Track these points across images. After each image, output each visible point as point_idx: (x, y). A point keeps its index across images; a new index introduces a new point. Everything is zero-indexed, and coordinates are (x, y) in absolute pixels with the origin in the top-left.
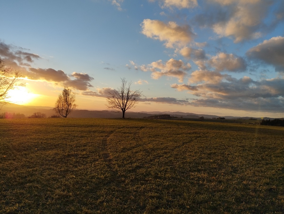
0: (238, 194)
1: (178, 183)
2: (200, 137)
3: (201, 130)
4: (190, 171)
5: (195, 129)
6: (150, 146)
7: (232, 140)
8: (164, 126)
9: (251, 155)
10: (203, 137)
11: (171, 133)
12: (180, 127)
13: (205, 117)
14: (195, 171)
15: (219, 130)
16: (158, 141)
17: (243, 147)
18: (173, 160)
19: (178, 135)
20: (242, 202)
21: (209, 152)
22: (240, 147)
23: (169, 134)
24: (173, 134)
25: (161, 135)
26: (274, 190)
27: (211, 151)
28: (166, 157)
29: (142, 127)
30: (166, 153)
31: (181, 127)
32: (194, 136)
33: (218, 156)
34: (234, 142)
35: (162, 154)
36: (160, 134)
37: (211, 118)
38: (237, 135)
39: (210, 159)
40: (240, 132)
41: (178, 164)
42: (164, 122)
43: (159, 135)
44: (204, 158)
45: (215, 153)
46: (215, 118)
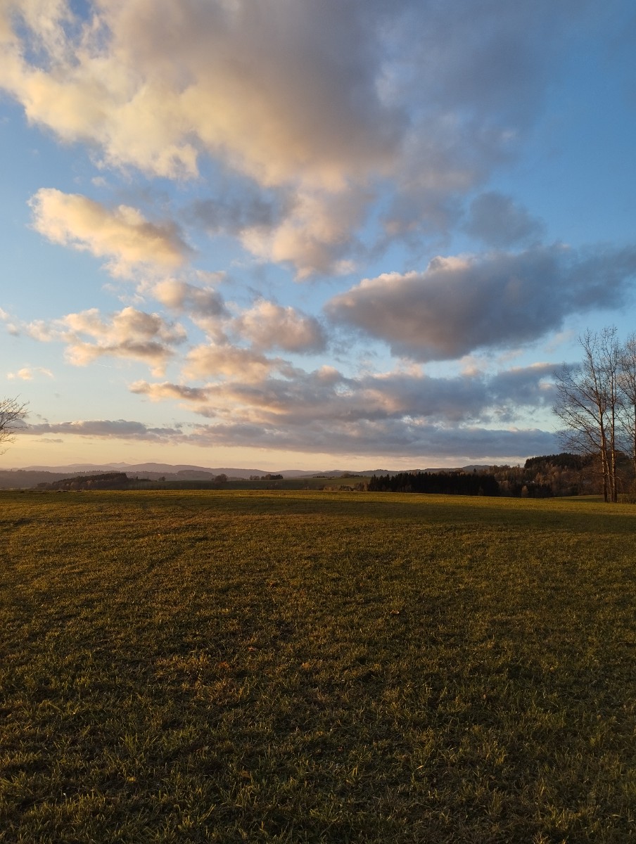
0: (286, 704)
1: (112, 701)
2: (205, 538)
3: (211, 517)
4: (158, 654)
5: (193, 516)
6: (41, 584)
7: (290, 539)
8: (99, 511)
9: (333, 580)
10: (213, 540)
11: (119, 533)
12: (150, 513)
13: (229, 475)
14: (173, 651)
15: (260, 514)
16: (70, 563)
17: (314, 557)
18: (110, 626)
19: (138, 537)
20: (293, 729)
21: (221, 584)
22: (308, 558)
23: (111, 538)
24: (125, 536)
25: (85, 543)
26: (376, 676)
27: (228, 579)
28: (86, 619)
29: (22, 522)
30: (89, 604)
31: (153, 510)
32: (189, 538)
33: (246, 594)
34: (294, 546)
35: (77, 607)
36: (83, 541)
37: (247, 478)
38: (304, 525)
39: (224, 606)
40: (312, 515)
41: (122, 635)
42: (101, 500)
43: (76, 545)
44: (206, 606)
45: (238, 586)
46: (256, 478)
